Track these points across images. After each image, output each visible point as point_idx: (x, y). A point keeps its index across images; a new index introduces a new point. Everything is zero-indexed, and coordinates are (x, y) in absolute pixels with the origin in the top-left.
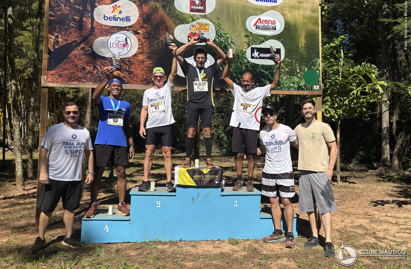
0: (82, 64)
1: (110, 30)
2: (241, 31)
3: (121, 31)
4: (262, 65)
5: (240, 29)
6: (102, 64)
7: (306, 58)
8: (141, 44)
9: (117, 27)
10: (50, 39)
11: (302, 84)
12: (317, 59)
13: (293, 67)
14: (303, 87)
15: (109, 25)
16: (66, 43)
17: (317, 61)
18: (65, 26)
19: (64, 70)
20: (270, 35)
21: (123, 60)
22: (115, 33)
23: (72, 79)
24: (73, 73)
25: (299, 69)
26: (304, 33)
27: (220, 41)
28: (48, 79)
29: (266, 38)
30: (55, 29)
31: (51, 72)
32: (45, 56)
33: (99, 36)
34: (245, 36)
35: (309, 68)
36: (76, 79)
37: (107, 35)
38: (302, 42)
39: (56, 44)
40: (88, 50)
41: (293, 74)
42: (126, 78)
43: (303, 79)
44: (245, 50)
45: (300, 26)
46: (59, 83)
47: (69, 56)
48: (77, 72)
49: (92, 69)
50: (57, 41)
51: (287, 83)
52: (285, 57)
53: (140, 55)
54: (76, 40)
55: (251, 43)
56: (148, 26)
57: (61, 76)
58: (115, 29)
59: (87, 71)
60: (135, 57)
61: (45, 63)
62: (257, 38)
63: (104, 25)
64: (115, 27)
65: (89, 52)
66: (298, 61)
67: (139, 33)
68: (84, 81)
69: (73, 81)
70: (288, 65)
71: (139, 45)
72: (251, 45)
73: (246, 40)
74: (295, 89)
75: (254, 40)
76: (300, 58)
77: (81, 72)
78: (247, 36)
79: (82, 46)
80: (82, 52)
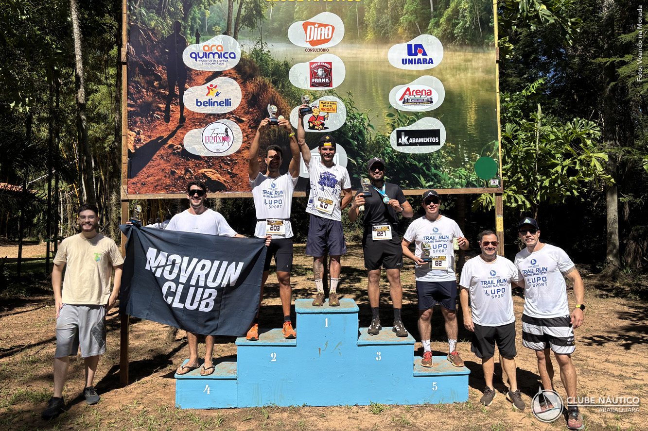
0: (170, 168)
1: (204, 119)
2: (382, 109)
3: (219, 119)
4: (413, 154)
5: (381, 106)
6: (196, 165)
7: (477, 140)
8: (247, 136)
9: (214, 115)
10: (129, 136)
11: (473, 177)
12: (494, 141)
13: (459, 155)
14: (475, 183)
15: (204, 112)
16: (150, 140)
17: (494, 144)
18: (147, 118)
19: (148, 177)
20: (424, 111)
21: (223, 159)
22: (211, 122)
23: (159, 187)
24: (159, 180)
25: (467, 157)
26: (474, 105)
27: (353, 125)
28: (129, 190)
29: (418, 116)
30: (136, 122)
31: (132, 180)
32: (125, 159)
33: (191, 128)
34: (388, 116)
35: (483, 155)
36: (164, 188)
37: (202, 126)
38: (471, 117)
39: (138, 143)
40: (178, 148)
41: (459, 165)
42: (228, 183)
43: (473, 171)
44: (388, 135)
45: (468, 95)
46: (142, 194)
47: (154, 157)
48: (164, 178)
49: (183, 173)
50: (138, 138)
51: (450, 179)
52: (447, 141)
53: (246, 151)
54: (162, 135)
55: (396, 125)
56: (255, 111)
57: (145, 184)
58: (212, 117)
59: (176, 177)
60: (239, 155)
61: (124, 168)
62: (404, 116)
63: (197, 113)
64: (211, 115)
65: (179, 151)
66: (466, 146)
67: (243, 121)
68: (174, 189)
69: (159, 190)
70: (451, 151)
71: (243, 138)
72: (396, 128)
73: (389, 120)
74: (462, 186)
75: (401, 119)
76: (470, 142)
77: (169, 178)
78: (390, 115)
79: (170, 142)
80: (170, 151)
